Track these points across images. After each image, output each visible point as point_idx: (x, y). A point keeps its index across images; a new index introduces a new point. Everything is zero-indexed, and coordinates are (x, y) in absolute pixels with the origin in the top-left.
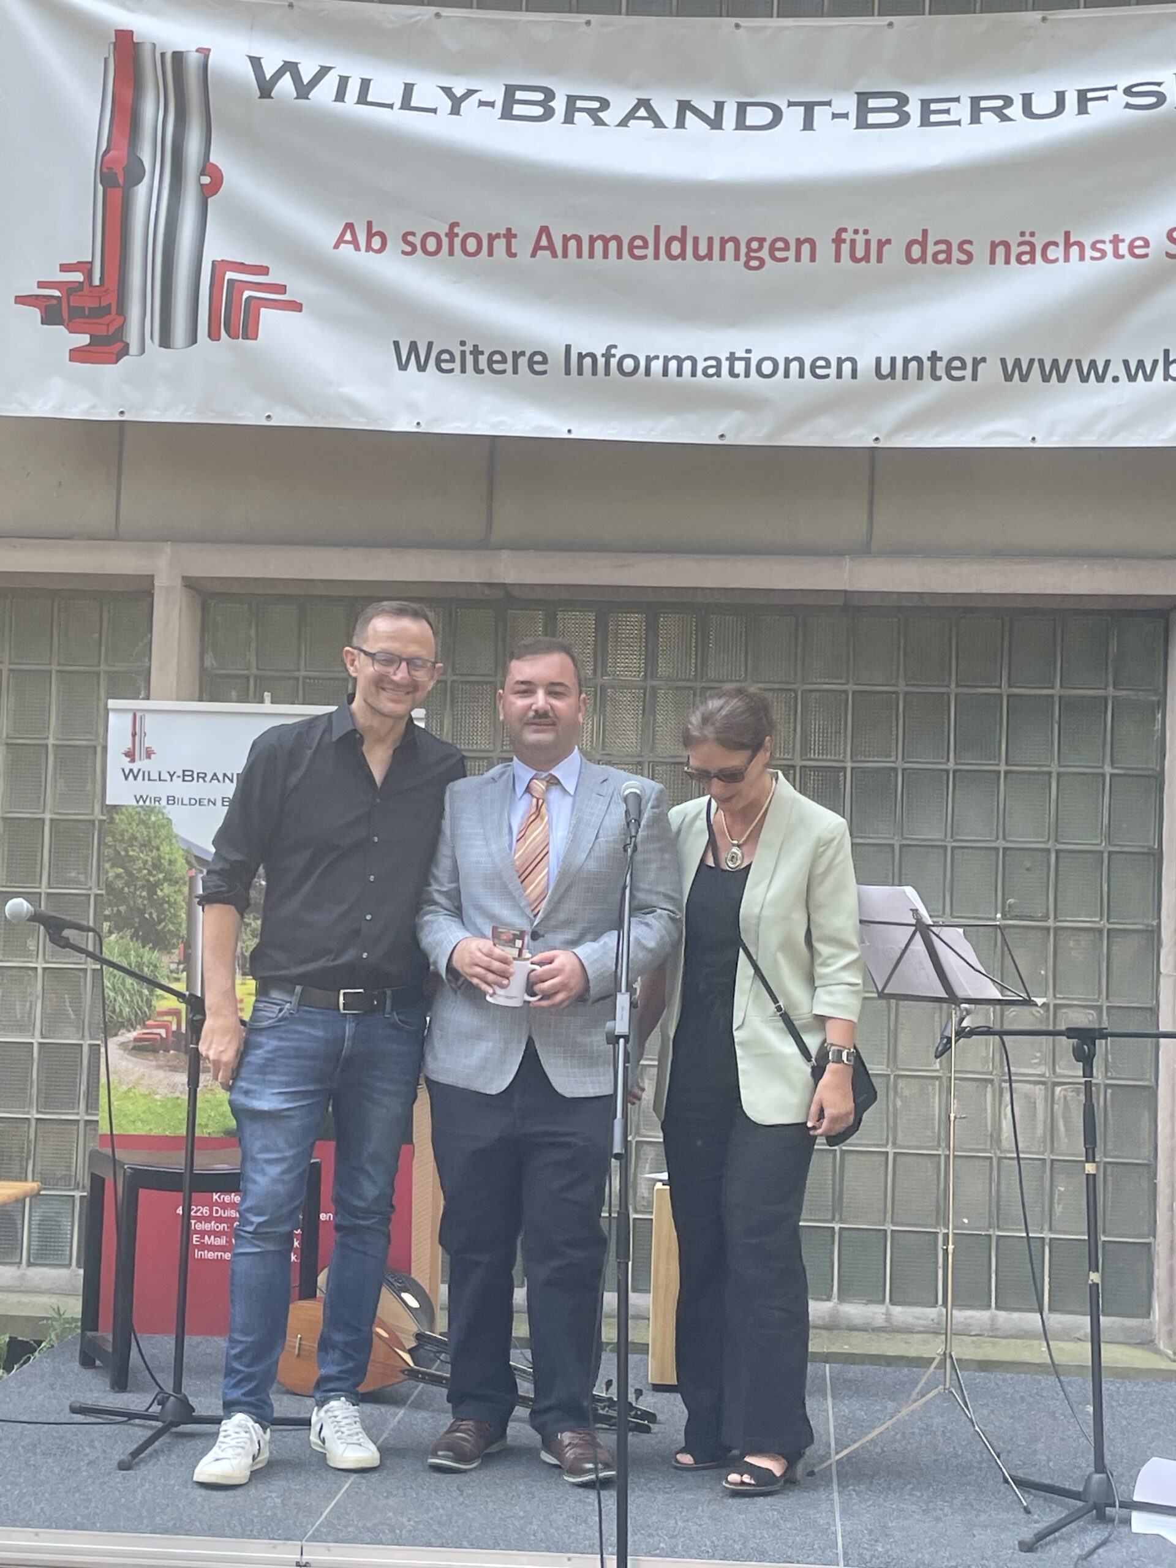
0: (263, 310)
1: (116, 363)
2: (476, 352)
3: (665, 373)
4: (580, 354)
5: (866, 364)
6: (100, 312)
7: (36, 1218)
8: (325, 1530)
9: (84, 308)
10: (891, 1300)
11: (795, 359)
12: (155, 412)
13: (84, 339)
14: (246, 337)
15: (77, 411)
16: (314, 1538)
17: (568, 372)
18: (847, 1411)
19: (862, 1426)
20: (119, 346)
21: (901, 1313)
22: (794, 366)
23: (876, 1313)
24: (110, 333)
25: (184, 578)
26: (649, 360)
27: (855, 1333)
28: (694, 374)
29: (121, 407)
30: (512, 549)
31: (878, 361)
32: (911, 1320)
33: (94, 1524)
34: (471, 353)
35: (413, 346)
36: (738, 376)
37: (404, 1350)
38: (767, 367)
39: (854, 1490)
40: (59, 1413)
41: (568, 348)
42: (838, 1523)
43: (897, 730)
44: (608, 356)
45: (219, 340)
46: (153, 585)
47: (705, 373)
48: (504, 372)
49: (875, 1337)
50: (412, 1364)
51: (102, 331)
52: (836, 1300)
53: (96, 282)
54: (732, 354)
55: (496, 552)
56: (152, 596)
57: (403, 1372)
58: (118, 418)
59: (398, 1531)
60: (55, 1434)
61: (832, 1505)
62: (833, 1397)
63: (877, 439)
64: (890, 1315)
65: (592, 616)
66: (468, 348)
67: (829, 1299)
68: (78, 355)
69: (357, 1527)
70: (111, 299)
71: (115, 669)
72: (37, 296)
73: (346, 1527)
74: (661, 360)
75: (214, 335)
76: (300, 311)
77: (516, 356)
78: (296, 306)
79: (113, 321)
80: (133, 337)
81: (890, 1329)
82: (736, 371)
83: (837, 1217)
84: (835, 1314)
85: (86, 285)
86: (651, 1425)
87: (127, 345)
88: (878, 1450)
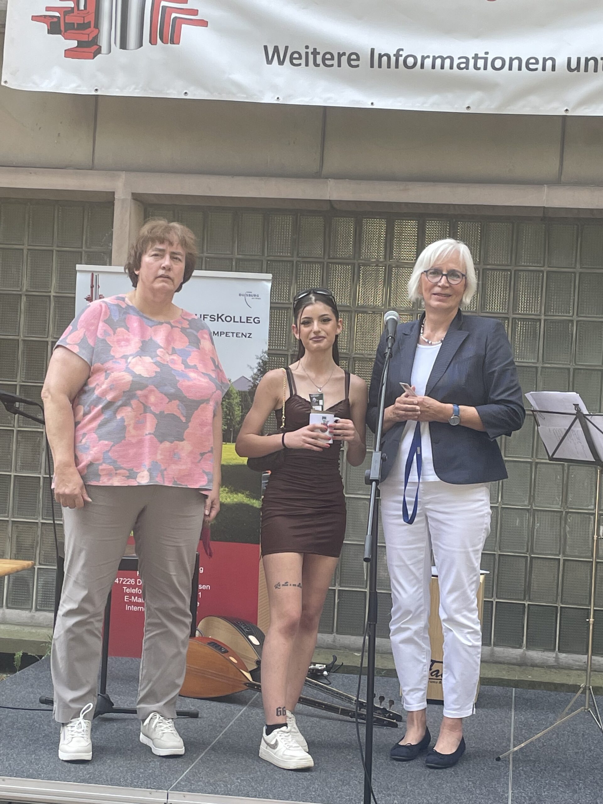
0: (183, 26)
1: (93, 59)
2: (315, 53)
3: (433, 67)
4: (380, 54)
5: (561, 61)
6: (84, 26)
7: (41, 583)
8: (183, 783)
9: (74, 23)
10: (559, 650)
11: (516, 58)
12: (117, 90)
13: (73, 44)
14: (172, 42)
15: (68, 89)
16: (176, 789)
17: (372, 66)
18: (523, 718)
19: (532, 729)
20: (95, 48)
21: (565, 657)
22: (516, 63)
23: (549, 657)
24: (90, 40)
25: (133, 194)
26: (423, 58)
27: (535, 668)
28: (451, 67)
29: (96, 86)
30: (334, 179)
31: (569, 60)
32: (571, 662)
33: (40, 774)
34: (312, 53)
35: (276, 49)
36: (479, 69)
37: (247, 671)
38: (498, 64)
39: (523, 770)
40: (32, 703)
41: (373, 51)
42: (510, 791)
43: (574, 296)
44: (397, 56)
45: (156, 44)
46: (114, 198)
47: (459, 67)
48: (332, 65)
49: (548, 672)
50: (251, 680)
51: (85, 38)
52: (525, 648)
53: (82, 7)
54: (476, 55)
55: (325, 180)
56: (113, 205)
57: (245, 684)
58: (94, 93)
59: (229, 786)
60: (28, 716)
61: (507, 779)
62: (515, 710)
63: (567, 110)
64: (558, 658)
65: (384, 222)
66: (310, 50)
67: (520, 647)
68: (69, 53)
69: (204, 782)
70: (91, 18)
71: (91, 250)
72: (45, 16)
73: (197, 782)
74: (431, 58)
75: (153, 41)
76: (207, 26)
77: (340, 55)
78: (203, 23)
79: (93, 31)
80: (103, 42)
81: (559, 667)
82: (478, 66)
83: (527, 598)
84: (524, 656)
85: (76, 9)
86: (398, 723)
87: (100, 47)
88: (541, 745)
